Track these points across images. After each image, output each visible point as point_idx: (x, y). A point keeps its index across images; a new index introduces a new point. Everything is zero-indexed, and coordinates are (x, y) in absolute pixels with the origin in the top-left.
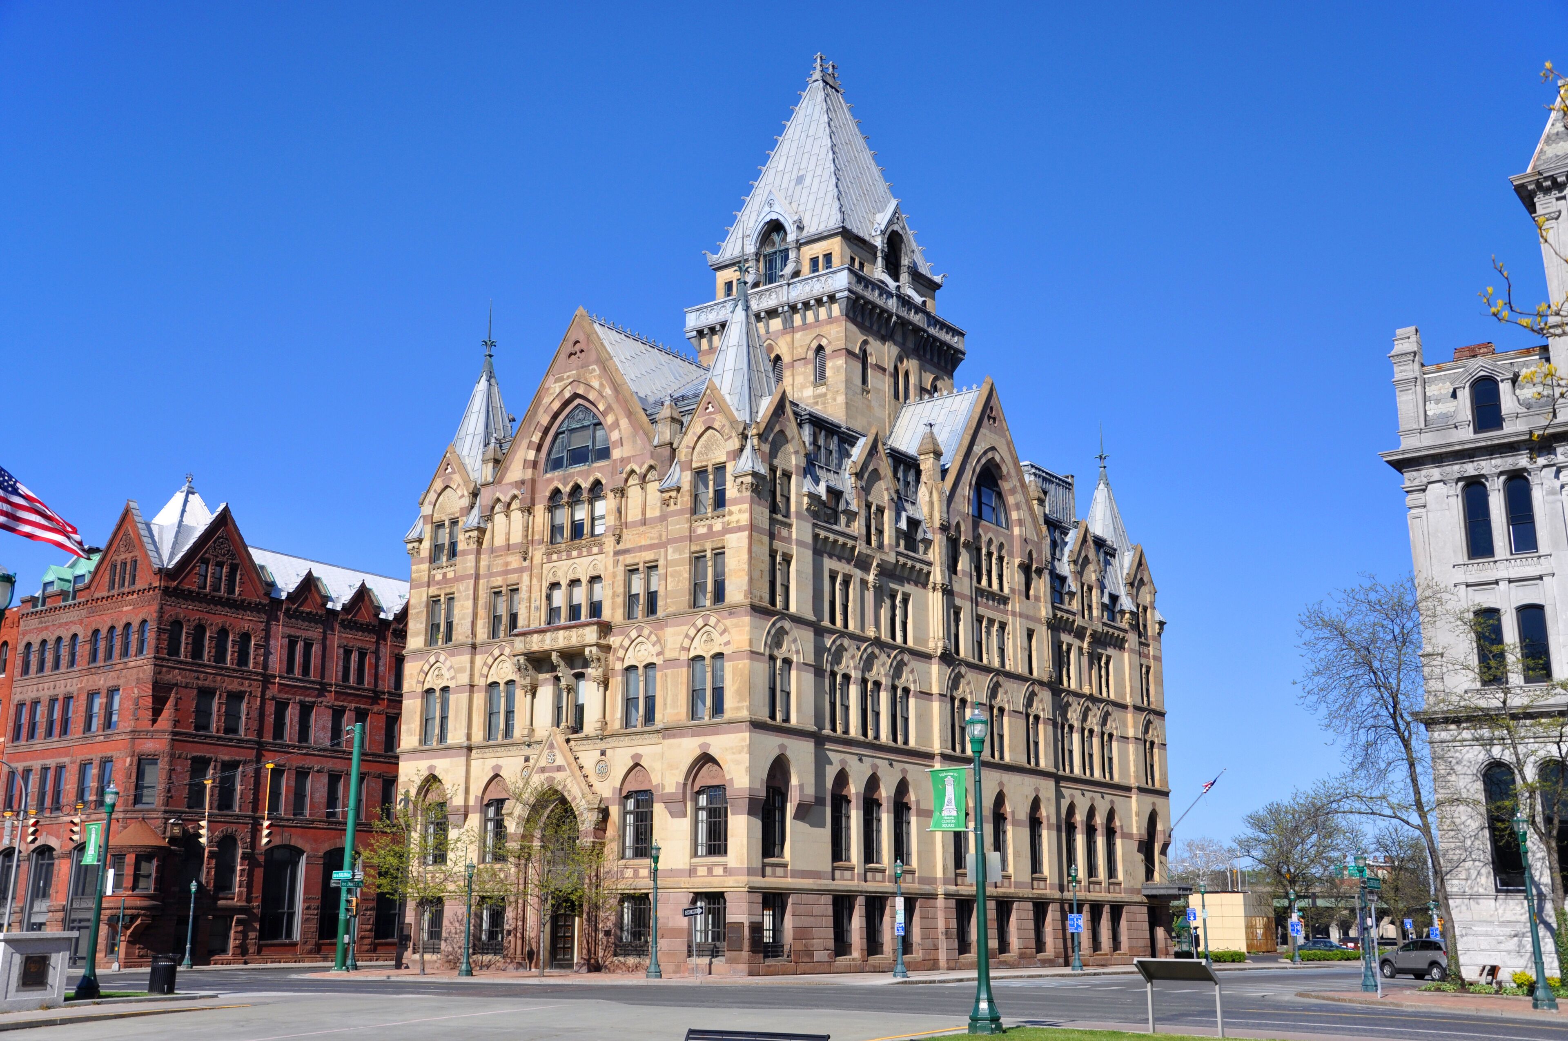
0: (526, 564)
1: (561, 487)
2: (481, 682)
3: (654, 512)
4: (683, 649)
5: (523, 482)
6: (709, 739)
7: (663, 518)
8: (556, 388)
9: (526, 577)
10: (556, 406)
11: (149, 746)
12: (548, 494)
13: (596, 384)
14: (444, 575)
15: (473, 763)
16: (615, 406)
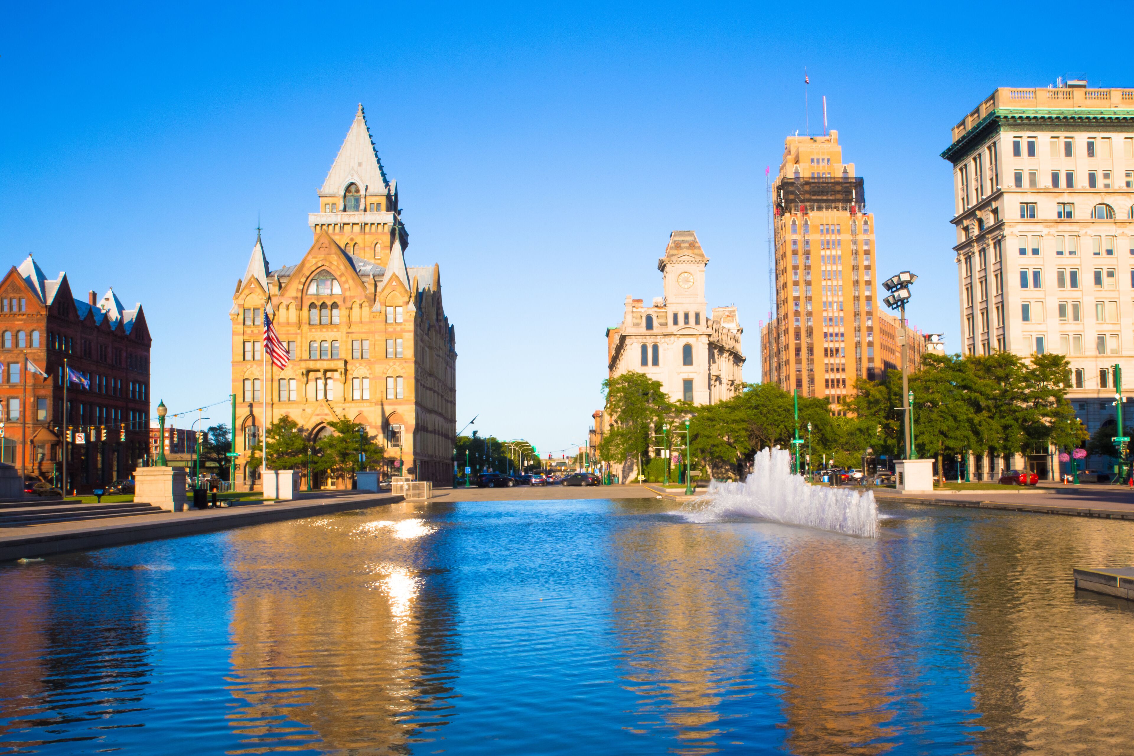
0: (299, 331)
1: (316, 302)
2: (276, 378)
3: (366, 319)
4: (383, 373)
5: (297, 298)
6: (396, 407)
7: (371, 322)
8: (314, 261)
9: (299, 337)
10: (314, 268)
11: (42, 392)
12: (309, 304)
13: (335, 263)
14: (252, 331)
15: (274, 410)
16: (346, 274)
